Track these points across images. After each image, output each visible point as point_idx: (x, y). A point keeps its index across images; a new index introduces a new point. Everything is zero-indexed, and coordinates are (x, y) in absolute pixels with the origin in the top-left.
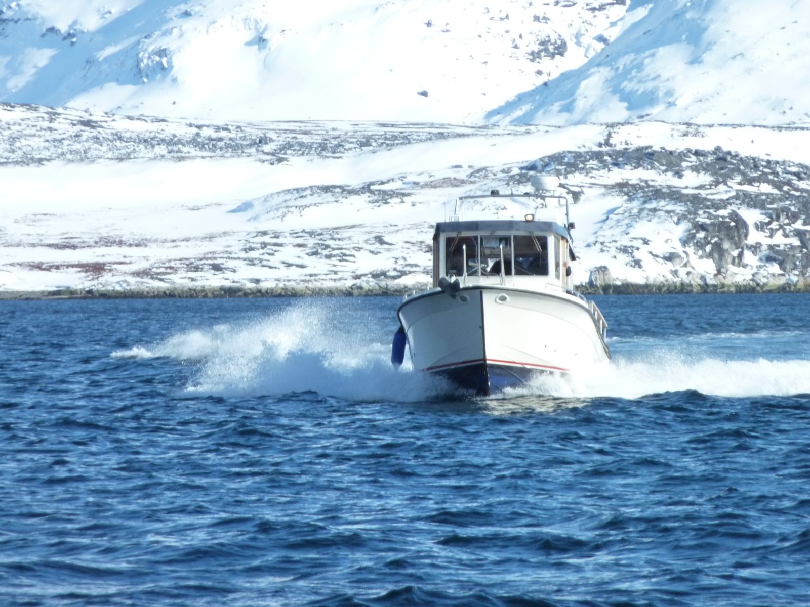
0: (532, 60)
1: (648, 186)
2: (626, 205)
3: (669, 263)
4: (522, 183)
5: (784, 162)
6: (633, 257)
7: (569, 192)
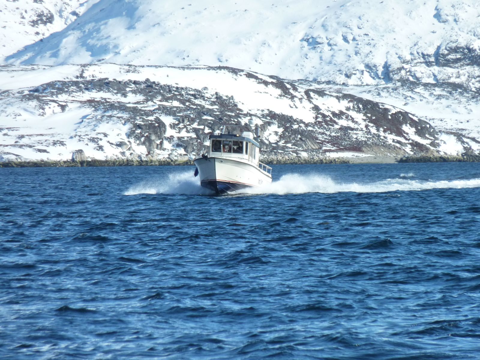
0: (33, 26)
1: (107, 102)
2: (94, 114)
3: (120, 148)
4: (30, 99)
5: (186, 88)
6: (98, 145)
7: (59, 105)
